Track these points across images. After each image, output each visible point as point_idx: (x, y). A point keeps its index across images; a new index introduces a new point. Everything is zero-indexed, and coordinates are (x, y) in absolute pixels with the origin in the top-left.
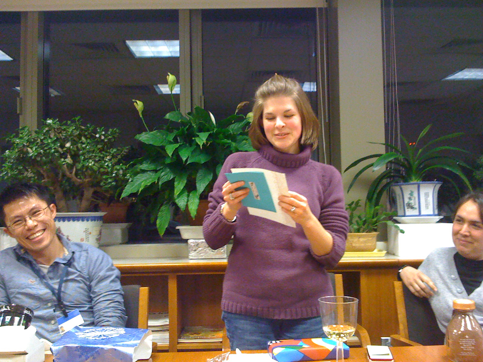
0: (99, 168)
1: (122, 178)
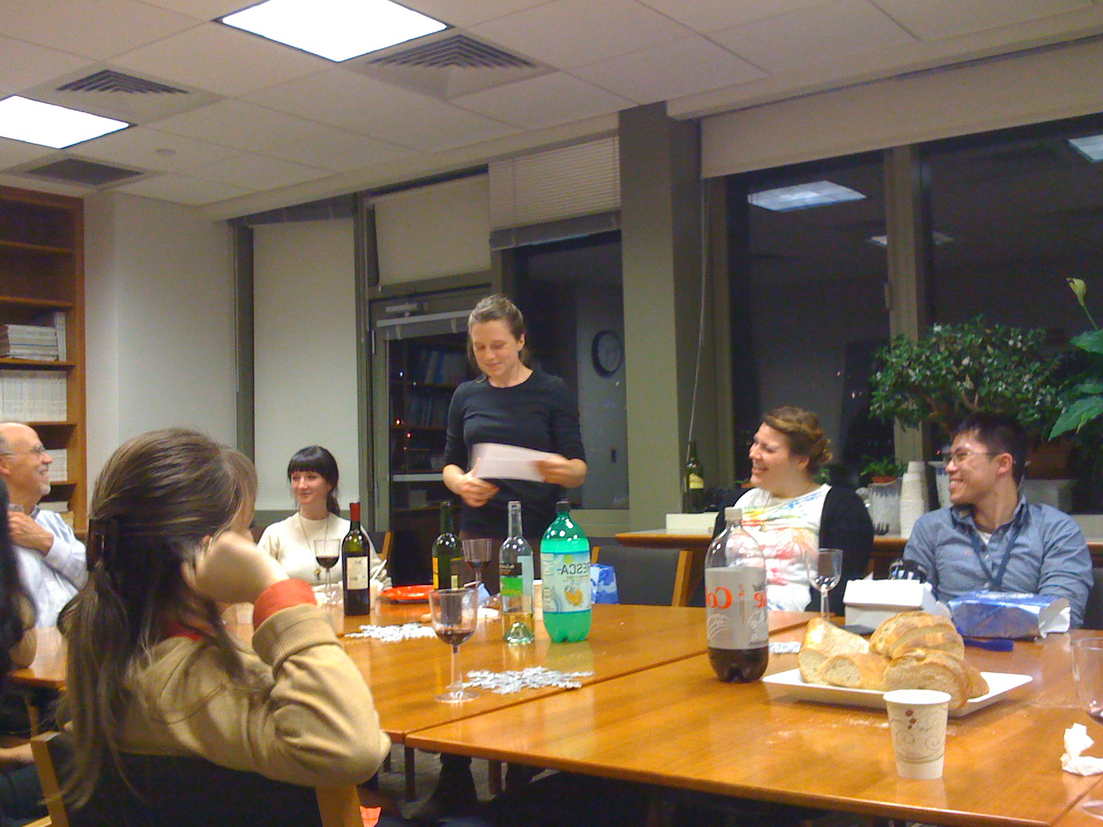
0: (1014, 395)
1: (1051, 408)
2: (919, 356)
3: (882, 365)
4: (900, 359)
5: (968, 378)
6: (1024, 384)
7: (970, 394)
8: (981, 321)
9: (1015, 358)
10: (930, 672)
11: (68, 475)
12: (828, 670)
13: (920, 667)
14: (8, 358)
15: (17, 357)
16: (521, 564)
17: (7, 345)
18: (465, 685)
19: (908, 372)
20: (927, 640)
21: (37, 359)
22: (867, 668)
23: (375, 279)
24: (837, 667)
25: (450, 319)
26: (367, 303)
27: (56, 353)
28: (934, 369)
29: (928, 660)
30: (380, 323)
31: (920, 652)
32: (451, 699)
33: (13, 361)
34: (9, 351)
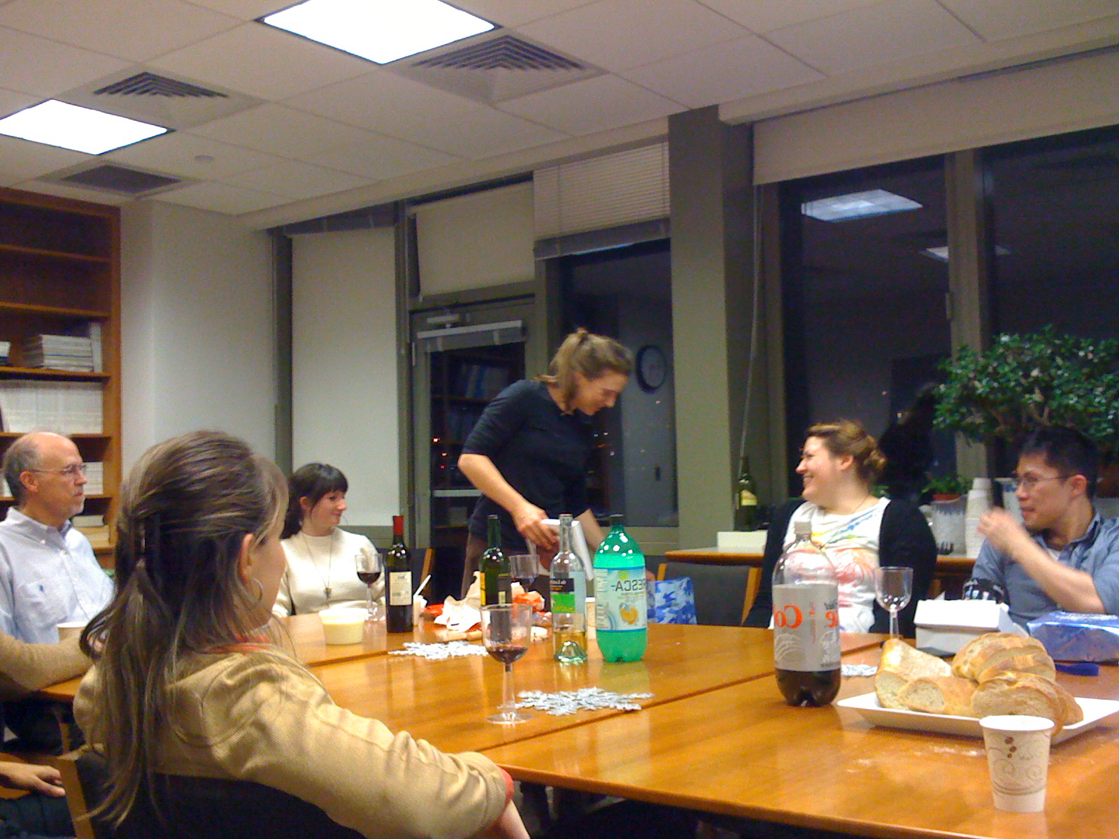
0: (1086, 408)
2: (985, 367)
3: (945, 377)
4: (966, 371)
5: (1037, 391)
6: (1096, 396)
7: (1040, 407)
8: (1050, 330)
9: (1085, 370)
10: (1022, 696)
11: (104, 489)
12: (909, 694)
13: (1012, 692)
14: (42, 368)
15: (53, 368)
16: (572, 580)
17: (42, 355)
18: (517, 706)
19: (973, 384)
20: (1017, 663)
21: (72, 369)
22: (952, 692)
23: (416, 289)
24: (920, 692)
25: (493, 331)
26: (408, 315)
27: (91, 364)
28: (1001, 381)
29: (1020, 684)
30: (422, 335)
31: (1010, 675)
32: (503, 720)
33: (48, 372)
34: (42, 362)
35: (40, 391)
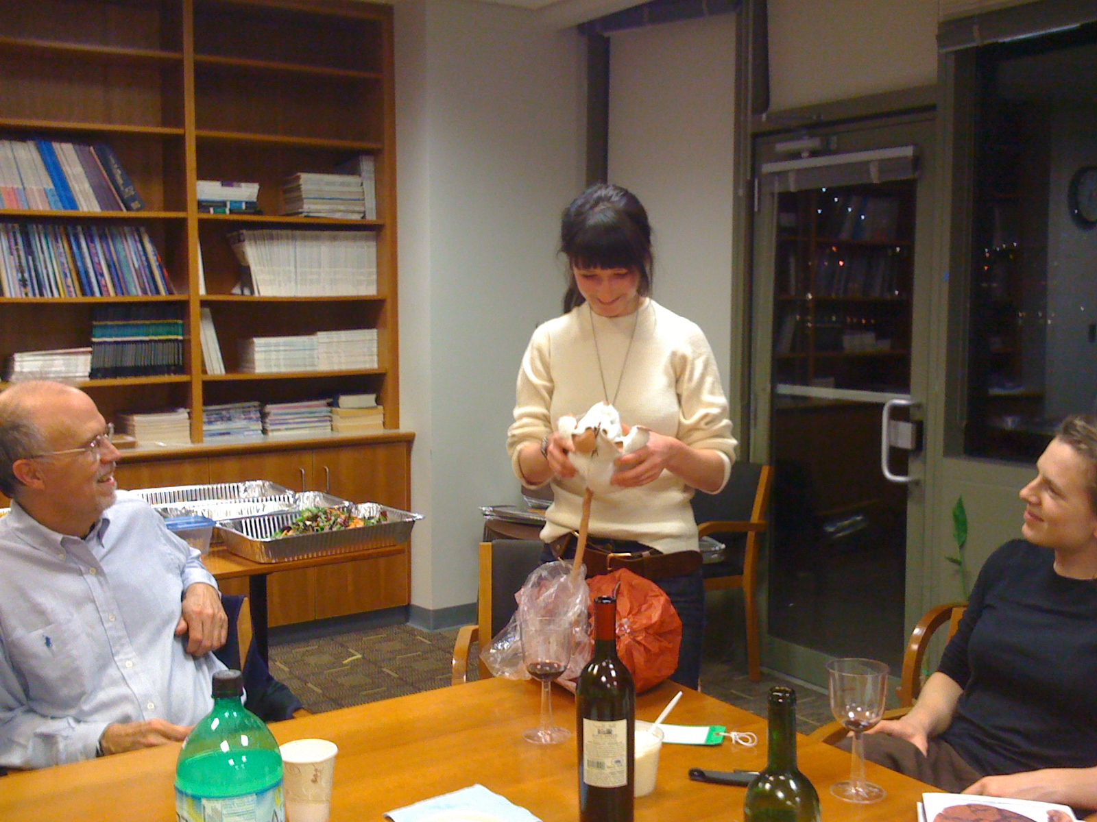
11: (379, 362)
14: (300, 215)
15: (313, 215)
17: (300, 199)
21: (338, 216)
23: (763, 99)
25: (867, 163)
26: (750, 140)
27: (363, 209)
30: (767, 168)
33: (305, 220)
34: (302, 208)
35: (298, 243)
